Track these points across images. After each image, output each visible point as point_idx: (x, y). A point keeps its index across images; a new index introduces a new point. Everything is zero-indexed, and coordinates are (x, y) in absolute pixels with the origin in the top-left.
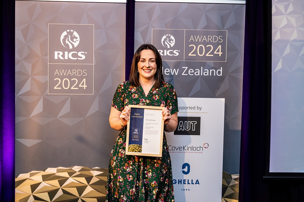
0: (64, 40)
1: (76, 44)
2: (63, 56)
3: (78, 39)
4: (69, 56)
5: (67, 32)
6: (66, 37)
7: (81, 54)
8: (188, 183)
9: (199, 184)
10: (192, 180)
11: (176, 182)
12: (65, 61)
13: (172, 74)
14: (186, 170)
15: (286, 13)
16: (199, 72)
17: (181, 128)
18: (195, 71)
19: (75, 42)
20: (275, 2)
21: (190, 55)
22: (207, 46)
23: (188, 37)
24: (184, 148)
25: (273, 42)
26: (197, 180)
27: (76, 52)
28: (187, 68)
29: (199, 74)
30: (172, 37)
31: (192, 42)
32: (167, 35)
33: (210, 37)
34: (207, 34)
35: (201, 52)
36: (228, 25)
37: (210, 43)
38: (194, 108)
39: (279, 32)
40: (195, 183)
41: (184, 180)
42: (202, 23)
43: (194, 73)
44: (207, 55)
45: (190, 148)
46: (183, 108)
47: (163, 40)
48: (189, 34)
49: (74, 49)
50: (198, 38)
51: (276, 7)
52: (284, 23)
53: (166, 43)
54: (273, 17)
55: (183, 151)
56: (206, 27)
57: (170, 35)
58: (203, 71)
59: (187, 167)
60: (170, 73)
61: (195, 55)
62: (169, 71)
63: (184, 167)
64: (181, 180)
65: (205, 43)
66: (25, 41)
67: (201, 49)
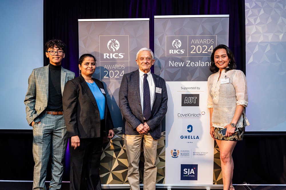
0: (110, 46)
1: (117, 49)
2: (109, 56)
3: (119, 45)
4: (112, 56)
5: (111, 41)
6: (111, 44)
7: (121, 54)
8: (192, 138)
9: (198, 138)
10: (194, 136)
11: (183, 138)
12: (110, 59)
13: (180, 66)
14: (190, 129)
15: (255, 23)
16: (198, 64)
17: (186, 102)
18: (195, 63)
19: (117, 47)
20: (248, 16)
21: (191, 52)
22: (203, 46)
23: (190, 41)
24: (188, 115)
25: (246, 44)
26: (198, 136)
27: (118, 54)
28: (190, 61)
29: (198, 65)
30: (179, 41)
31: (193, 44)
32: (176, 40)
33: (205, 41)
34: (203, 38)
35: (199, 51)
36: (217, 32)
37: (205, 44)
38: (195, 88)
39: (250, 37)
40: (196, 138)
41: (189, 136)
42: (200, 31)
43: (194, 65)
44: (203, 52)
45: (192, 115)
46: (187, 88)
47: (173, 43)
48: (191, 38)
49: (116, 52)
50: (197, 41)
51: (248, 19)
52: (254, 30)
53: (175, 45)
54: (246, 27)
55: (187, 117)
56: (202, 34)
57: (178, 40)
58: (201, 63)
59: (190, 127)
60: (178, 65)
61: (195, 53)
62: (178, 64)
63: (188, 127)
64: (187, 136)
65: (202, 45)
66: (85, 47)
67: (199, 48)
